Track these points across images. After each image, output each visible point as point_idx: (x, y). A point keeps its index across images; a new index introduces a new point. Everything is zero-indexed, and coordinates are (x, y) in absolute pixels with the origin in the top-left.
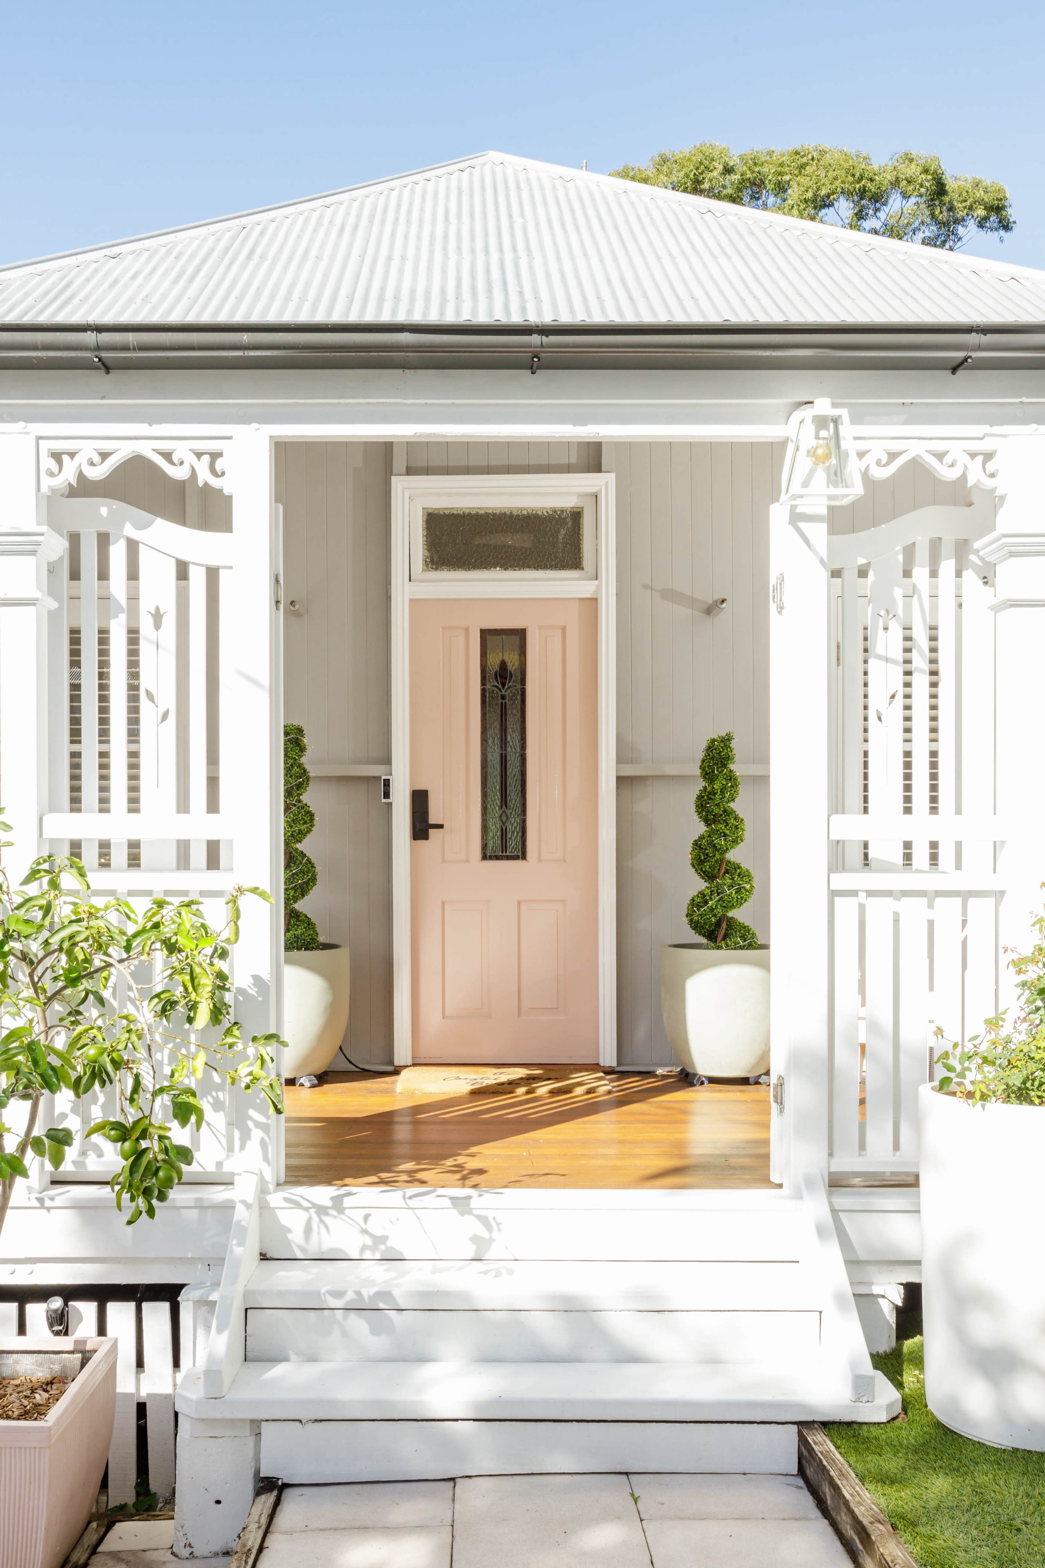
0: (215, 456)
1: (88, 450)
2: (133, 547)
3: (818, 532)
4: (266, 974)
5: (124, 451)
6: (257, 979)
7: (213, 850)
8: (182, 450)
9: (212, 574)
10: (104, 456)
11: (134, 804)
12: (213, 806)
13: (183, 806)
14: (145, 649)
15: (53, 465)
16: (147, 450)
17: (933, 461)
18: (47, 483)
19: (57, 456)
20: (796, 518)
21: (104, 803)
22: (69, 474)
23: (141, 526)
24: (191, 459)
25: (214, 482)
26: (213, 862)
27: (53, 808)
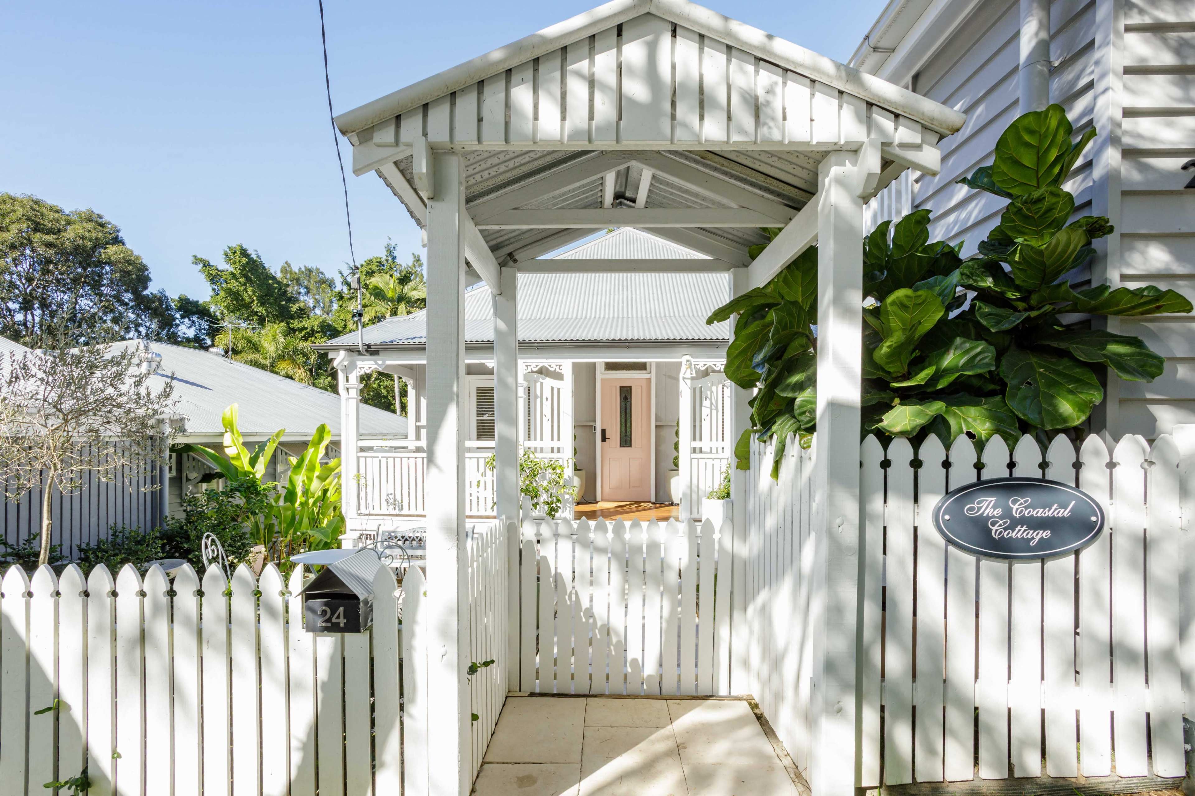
0: (560, 366)
1: (534, 365)
2: (542, 384)
3: (689, 382)
4: (571, 476)
5: (541, 365)
6: (569, 476)
7: (559, 449)
8: (553, 365)
9: (559, 389)
10: (537, 366)
11: (542, 439)
12: (559, 440)
13: (552, 439)
14: (544, 406)
15: (526, 368)
16: (546, 365)
17: (714, 366)
18: (525, 372)
19: (527, 366)
20: (684, 378)
21: (535, 440)
22: (529, 370)
23: (543, 379)
24: (555, 367)
25: (560, 371)
26: (559, 451)
27: (525, 440)
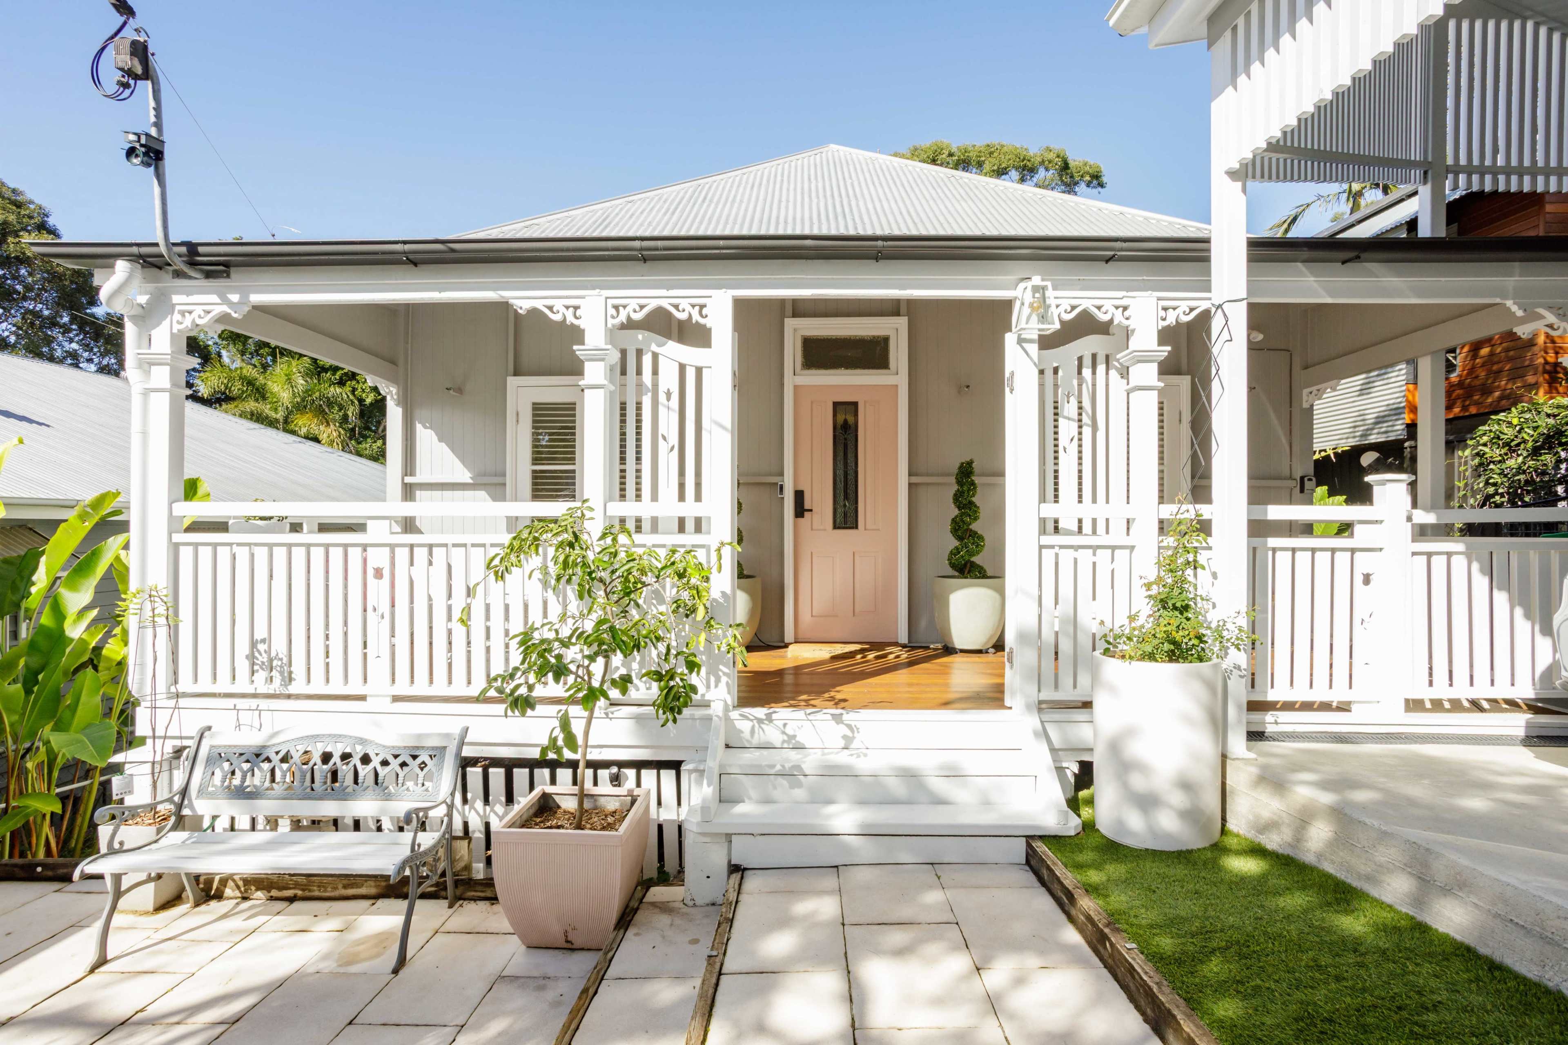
0: (702, 307)
1: (633, 304)
2: (655, 356)
3: (1033, 349)
4: (728, 591)
5: (653, 304)
6: (724, 594)
7: (698, 522)
8: (684, 304)
9: (699, 371)
10: (642, 307)
11: (654, 498)
12: (698, 498)
13: (682, 497)
14: (662, 411)
15: (614, 312)
16: (665, 304)
17: (1095, 311)
18: (611, 322)
19: (616, 308)
20: (1021, 341)
21: (638, 497)
22: (622, 317)
23: (660, 345)
24: (689, 308)
25: (702, 321)
26: (698, 529)
27: (611, 499)
